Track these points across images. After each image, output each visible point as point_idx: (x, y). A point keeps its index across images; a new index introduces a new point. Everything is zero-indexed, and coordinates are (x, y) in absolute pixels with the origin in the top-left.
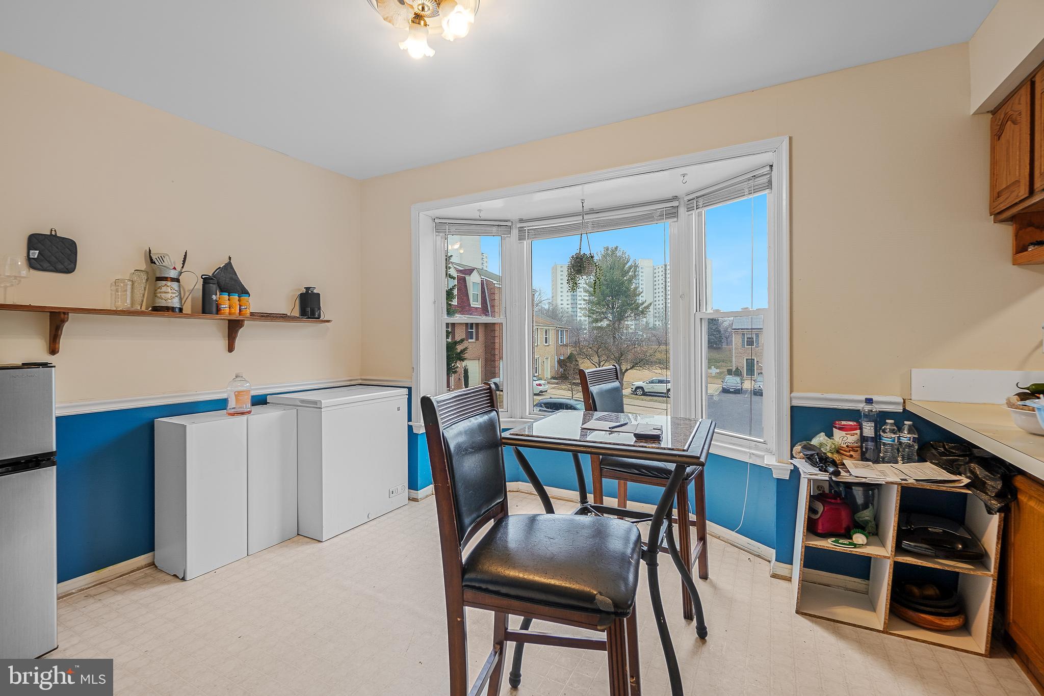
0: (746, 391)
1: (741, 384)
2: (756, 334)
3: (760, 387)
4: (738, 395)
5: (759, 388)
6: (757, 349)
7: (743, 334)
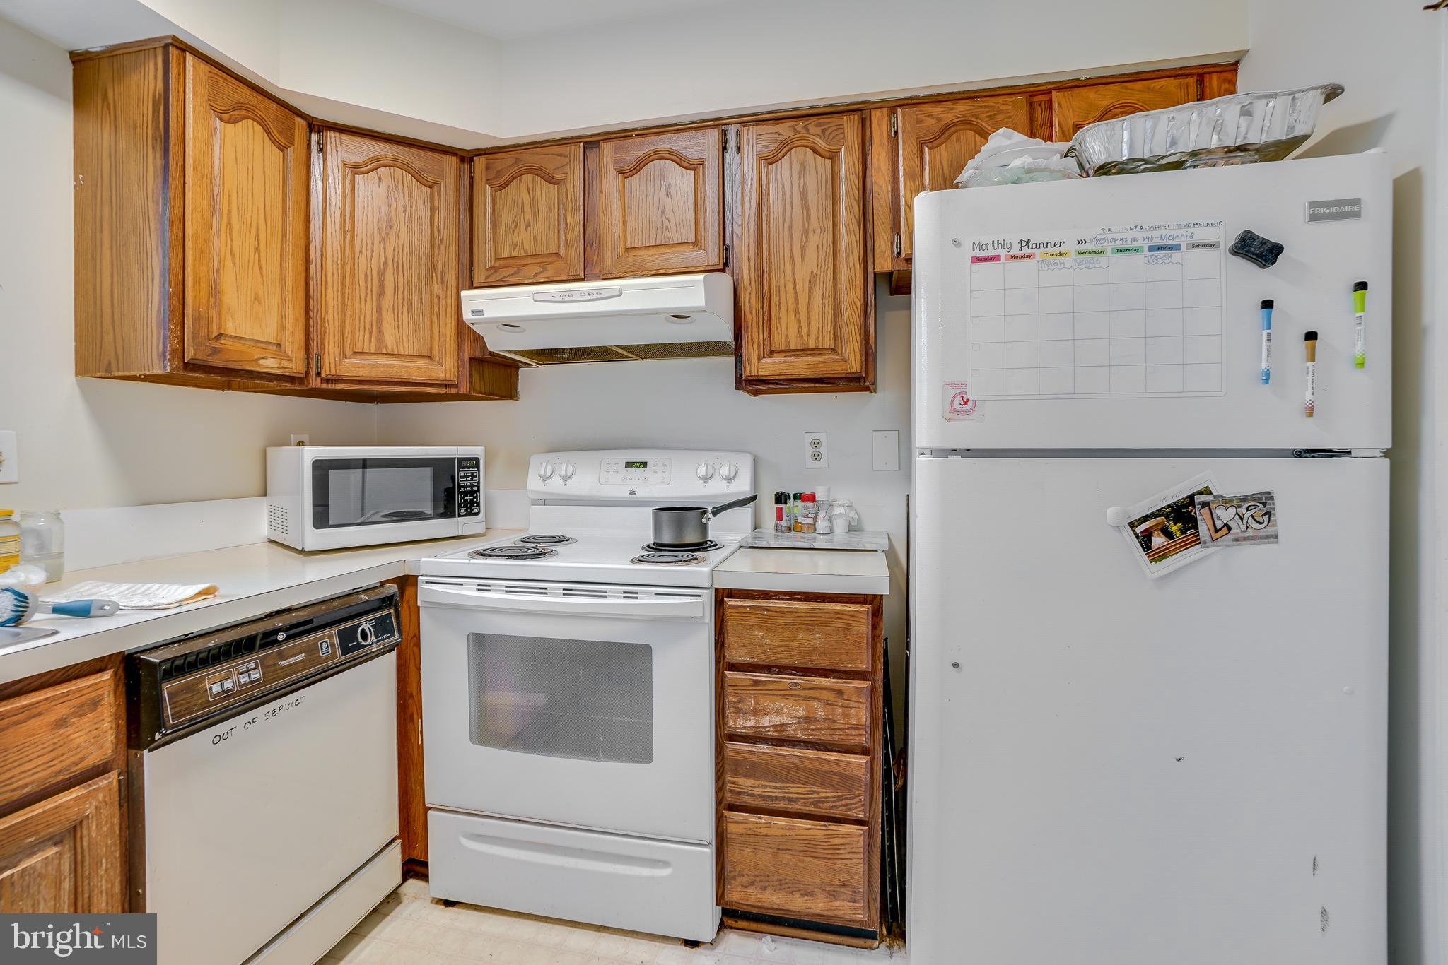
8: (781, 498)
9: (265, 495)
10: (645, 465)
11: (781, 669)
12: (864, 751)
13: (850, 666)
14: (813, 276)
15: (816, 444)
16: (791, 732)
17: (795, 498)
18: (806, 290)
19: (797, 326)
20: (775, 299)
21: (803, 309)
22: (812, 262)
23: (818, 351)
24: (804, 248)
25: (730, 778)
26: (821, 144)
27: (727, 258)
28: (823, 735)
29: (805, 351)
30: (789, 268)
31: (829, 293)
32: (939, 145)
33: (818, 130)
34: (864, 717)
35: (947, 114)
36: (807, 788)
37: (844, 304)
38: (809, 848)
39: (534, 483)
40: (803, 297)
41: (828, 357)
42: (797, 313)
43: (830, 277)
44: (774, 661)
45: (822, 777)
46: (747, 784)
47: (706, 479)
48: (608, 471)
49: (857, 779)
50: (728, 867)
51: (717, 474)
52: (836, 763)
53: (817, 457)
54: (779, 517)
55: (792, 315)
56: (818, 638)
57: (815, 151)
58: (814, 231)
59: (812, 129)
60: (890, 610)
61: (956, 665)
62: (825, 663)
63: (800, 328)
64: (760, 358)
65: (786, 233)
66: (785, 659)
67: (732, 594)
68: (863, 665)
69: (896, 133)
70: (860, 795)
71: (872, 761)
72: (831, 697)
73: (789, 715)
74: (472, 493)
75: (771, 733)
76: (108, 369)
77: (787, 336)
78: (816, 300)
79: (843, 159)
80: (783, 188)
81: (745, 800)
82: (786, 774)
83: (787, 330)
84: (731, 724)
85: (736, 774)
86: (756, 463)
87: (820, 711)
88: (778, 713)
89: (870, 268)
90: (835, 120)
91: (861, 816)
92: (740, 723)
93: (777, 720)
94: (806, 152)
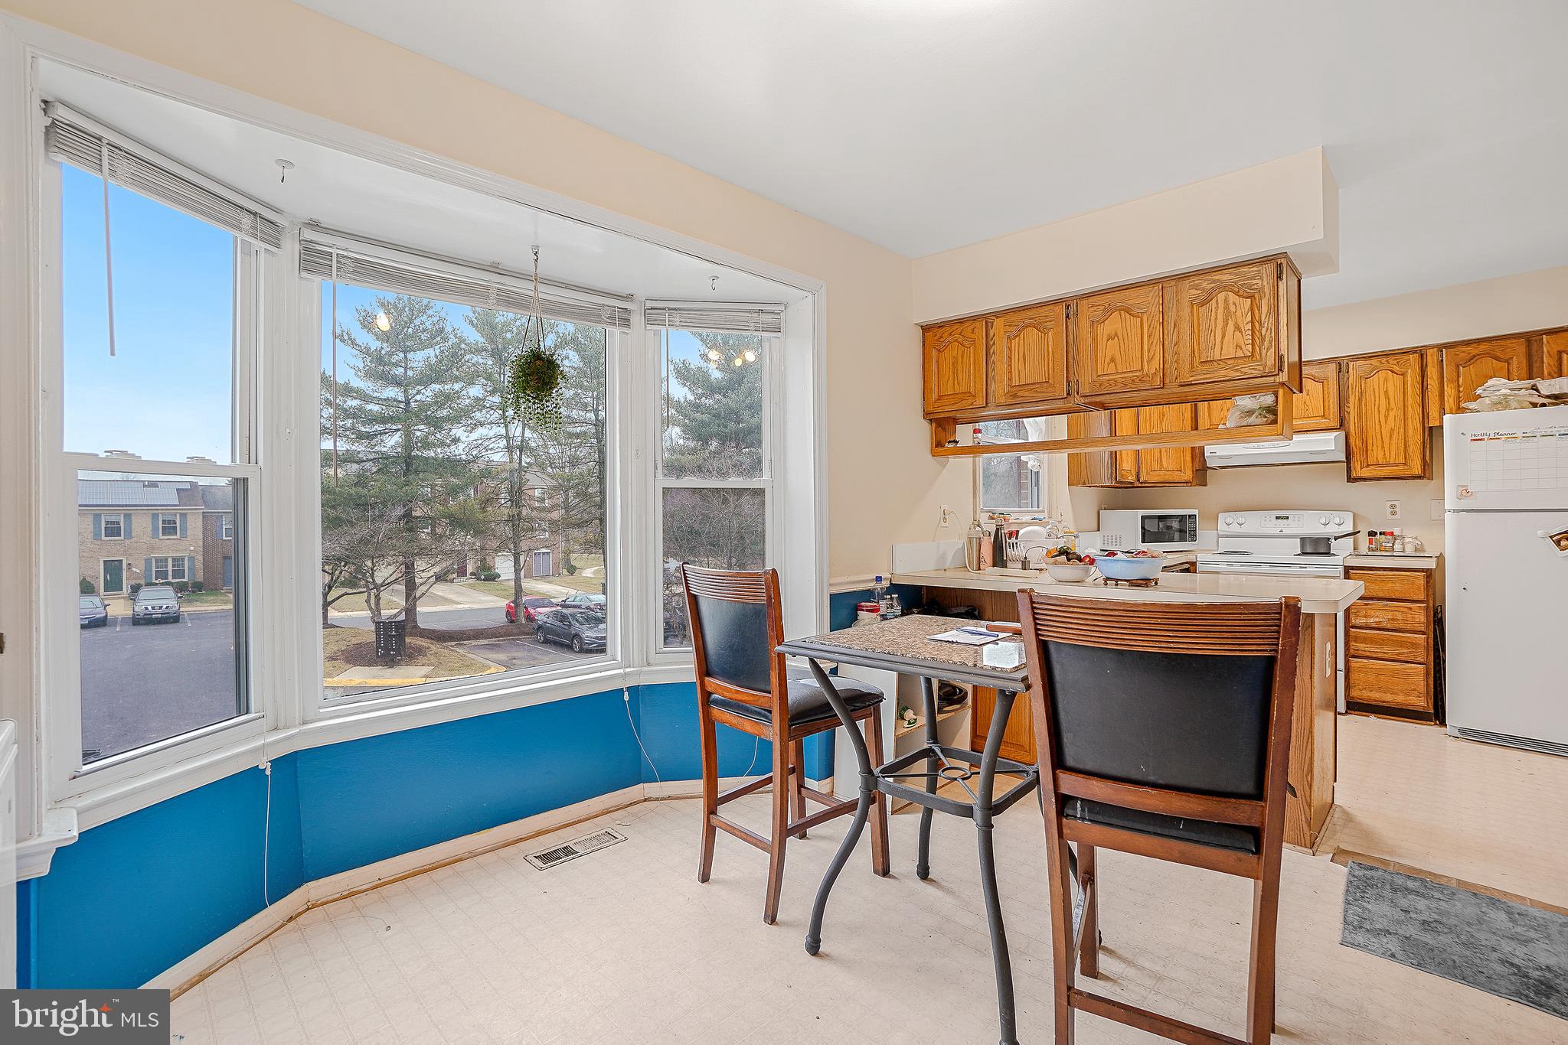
0: (114, 622)
1: (105, 609)
2: (126, 515)
3: (147, 609)
4: (100, 630)
5: (147, 612)
6: (128, 542)
7: (97, 517)
8: (1372, 534)
9: (1099, 530)
10: (1288, 518)
11: (1379, 599)
12: (1423, 633)
13: (1415, 598)
14: (1392, 430)
15: (1393, 507)
16: (1384, 625)
17: (1381, 534)
18: (1388, 436)
19: (1383, 453)
20: (1369, 441)
21: (1386, 445)
22: (1391, 423)
23: (1396, 465)
24: (1386, 417)
25: (1352, 643)
26: (1396, 368)
27: (1342, 422)
28: (1402, 626)
29: (1387, 465)
30: (1378, 427)
31: (1402, 437)
32: (1469, 365)
33: (1395, 362)
34: (1423, 619)
35: (1473, 350)
36: (1393, 648)
37: (1410, 442)
38: (1394, 674)
39: (1221, 526)
40: (1386, 441)
41: (1401, 467)
42: (1383, 447)
43: (1402, 430)
44: (1375, 595)
45: (1401, 644)
46: (1361, 646)
47: (1325, 525)
48: (1265, 521)
49: (1420, 644)
50: (1351, 681)
51: (1331, 521)
52: (1409, 637)
53: (1394, 513)
54: (1371, 542)
55: (1380, 448)
56: (1398, 586)
57: (1393, 372)
58: (1392, 409)
59: (1391, 362)
60: (1437, 576)
61: (1465, 589)
62: (1401, 596)
63: (1385, 454)
64: (1361, 469)
65: (1376, 411)
66: (1381, 595)
67: (1353, 568)
68: (1422, 597)
69: (1442, 360)
70: (1422, 651)
71: (1428, 638)
72: (1406, 610)
73: (1383, 618)
74: (1182, 531)
75: (1374, 625)
76: (1084, 483)
77: (1377, 458)
78: (1393, 442)
79: (1409, 375)
80: (1374, 389)
81: (1360, 653)
82: (1382, 642)
83: (1376, 454)
84: (1353, 621)
85: (1356, 641)
86: (1354, 516)
87: (1399, 616)
88: (1377, 617)
89: (1426, 425)
90: (1405, 357)
91: (1422, 660)
92: (1358, 621)
93: (1377, 620)
94: (1387, 373)
